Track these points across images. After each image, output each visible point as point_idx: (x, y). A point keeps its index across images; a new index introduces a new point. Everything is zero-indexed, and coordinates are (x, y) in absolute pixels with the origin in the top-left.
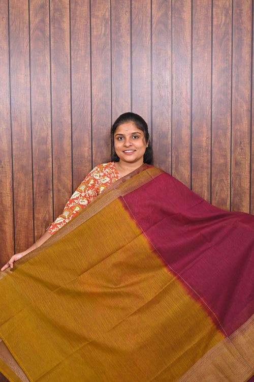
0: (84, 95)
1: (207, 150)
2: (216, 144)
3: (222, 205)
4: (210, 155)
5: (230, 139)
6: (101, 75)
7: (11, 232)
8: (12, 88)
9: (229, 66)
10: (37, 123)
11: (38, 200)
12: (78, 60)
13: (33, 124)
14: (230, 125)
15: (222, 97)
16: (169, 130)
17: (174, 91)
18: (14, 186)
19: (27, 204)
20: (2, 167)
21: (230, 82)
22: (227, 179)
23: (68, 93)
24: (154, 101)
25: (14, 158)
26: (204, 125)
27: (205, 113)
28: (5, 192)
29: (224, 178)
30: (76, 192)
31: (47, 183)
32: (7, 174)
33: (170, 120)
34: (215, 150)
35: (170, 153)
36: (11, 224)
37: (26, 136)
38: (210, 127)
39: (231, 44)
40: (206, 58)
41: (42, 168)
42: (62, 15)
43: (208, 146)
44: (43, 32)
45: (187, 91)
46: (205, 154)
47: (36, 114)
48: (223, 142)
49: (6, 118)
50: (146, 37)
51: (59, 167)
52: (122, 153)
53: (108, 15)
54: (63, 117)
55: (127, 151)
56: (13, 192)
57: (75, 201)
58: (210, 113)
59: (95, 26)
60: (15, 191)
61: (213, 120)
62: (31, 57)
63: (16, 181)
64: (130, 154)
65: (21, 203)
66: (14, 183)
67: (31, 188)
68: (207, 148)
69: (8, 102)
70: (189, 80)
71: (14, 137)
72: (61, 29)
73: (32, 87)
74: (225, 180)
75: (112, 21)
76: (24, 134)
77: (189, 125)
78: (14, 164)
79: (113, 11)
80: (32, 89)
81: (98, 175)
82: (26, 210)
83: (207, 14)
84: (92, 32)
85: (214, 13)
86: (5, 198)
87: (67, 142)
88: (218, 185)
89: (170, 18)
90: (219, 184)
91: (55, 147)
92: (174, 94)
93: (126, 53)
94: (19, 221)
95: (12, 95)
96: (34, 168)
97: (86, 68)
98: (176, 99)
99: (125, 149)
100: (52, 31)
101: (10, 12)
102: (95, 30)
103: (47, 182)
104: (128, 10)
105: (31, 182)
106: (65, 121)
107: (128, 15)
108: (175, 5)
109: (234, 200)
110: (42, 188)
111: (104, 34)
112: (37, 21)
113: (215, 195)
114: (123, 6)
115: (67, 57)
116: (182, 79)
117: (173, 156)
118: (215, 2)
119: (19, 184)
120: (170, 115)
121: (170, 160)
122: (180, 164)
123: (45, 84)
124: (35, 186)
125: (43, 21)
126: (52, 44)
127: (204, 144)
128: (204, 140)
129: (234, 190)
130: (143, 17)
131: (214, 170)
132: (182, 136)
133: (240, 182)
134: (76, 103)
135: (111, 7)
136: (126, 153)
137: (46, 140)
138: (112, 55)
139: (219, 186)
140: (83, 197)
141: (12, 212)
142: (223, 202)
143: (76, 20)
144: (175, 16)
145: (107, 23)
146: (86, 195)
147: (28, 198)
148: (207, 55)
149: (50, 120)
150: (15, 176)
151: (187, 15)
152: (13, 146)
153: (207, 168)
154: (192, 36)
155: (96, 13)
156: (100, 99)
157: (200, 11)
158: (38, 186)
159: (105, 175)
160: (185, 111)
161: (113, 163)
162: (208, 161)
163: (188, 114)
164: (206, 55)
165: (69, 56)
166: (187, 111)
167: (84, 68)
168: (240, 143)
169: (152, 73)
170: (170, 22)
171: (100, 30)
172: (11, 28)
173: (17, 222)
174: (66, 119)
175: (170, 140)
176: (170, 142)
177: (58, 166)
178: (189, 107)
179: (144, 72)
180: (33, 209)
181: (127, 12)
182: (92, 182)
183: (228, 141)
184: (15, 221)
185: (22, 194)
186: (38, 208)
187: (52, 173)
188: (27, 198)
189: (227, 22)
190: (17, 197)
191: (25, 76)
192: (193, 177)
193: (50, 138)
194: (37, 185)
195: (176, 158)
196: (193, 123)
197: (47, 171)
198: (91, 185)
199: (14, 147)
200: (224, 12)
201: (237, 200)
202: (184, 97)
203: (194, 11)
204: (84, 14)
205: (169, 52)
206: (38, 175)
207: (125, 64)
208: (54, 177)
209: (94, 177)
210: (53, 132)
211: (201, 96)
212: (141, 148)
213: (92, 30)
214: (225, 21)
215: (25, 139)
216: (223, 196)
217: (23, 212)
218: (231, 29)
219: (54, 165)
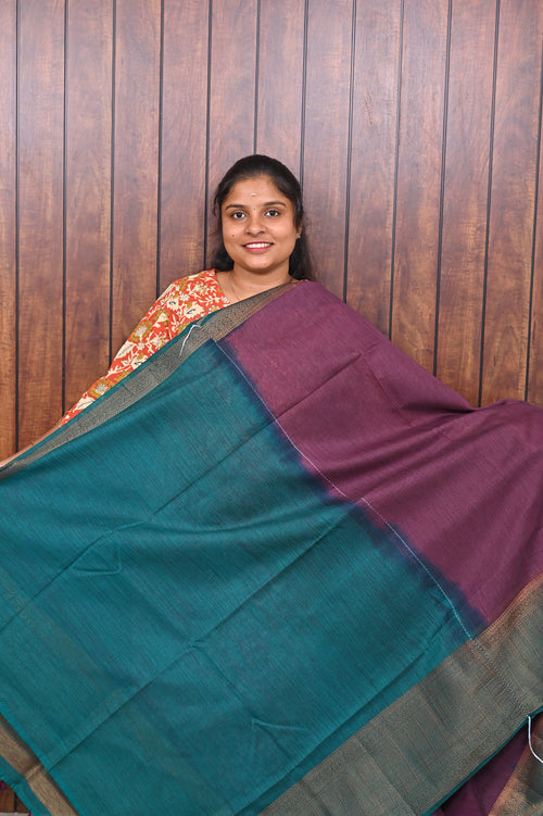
0: (192, 117)
1: (478, 257)
2: (499, 243)
3: (508, 388)
4: (483, 268)
5: (532, 233)
6: (232, 69)
7: (11, 433)
9: (535, 59)
10: (78, 180)
11: (77, 362)
12: (180, 33)
13: (68, 182)
14: (533, 199)
15: (518, 132)
16: (388, 206)
17: (404, 115)
18: (20, 328)
19: (48, 370)
21: (538, 98)
22: (520, 328)
23: (154, 110)
24: (355, 137)
25: (21, 260)
26: (473, 198)
27: (476, 169)
29: (514, 324)
30: (127, 344)
31: (97, 321)
32: (5, 298)
33: (391, 183)
34: (497, 258)
35: (389, 261)
36: (11, 417)
37: (51, 210)
38: (486, 202)
40: (482, 38)
41: (88, 287)
43: (478, 247)
45: (434, 116)
46: (471, 266)
47: (76, 157)
48: (515, 238)
49: (5, 166)
51: (128, 286)
54: (140, 168)
55: (254, 246)
56: (16, 341)
57: (123, 362)
58: (486, 170)
60: (23, 339)
61: (493, 187)
62: (70, 22)
63: (25, 315)
64: (259, 252)
65: (34, 367)
66: (21, 319)
67: (60, 332)
68: (476, 252)
69: (12, 128)
70: (440, 89)
71: (24, 212)
73: (70, 92)
74: (516, 330)
76: (46, 204)
77: (437, 196)
78: (21, 274)
80: (69, 98)
81: (176, 300)
82: (47, 385)
87: (147, 227)
88: (498, 340)
90: (502, 338)
91: (118, 239)
92: (404, 121)
93: (294, 18)
94: (29, 409)
95: (21, 111)
96: (67, 285)
97: (199, 54)
98: (408, 134)
99: (248, 239)
103: (97, 319)
105: (61, 318)
106: (145, 177)
109: (534, 377)
110: (86, 334)
113: (492, 364)
115: (153, 24)
116: (424, 86)
117: (396, 269)
119: (32, 321)
120: (393, 171)
121: (389, 278)
122: (411, 288)
123: (101, 87)
124: (68, 328)
127: (471, 242)
128: (471, 233)
129: (537, 354)
131: (491, 305)
132: (420, 222)
134: (171, 135)
136: (250, 251)
137: (97, 220)
138: (261, 25)
139: (500, 343)
140: (140, 352)
141: (14, 388)
142: (509, 380)
146: (146, 348)
147: (52, 357)
148: (485, 31)
149: (108, 174)
150: (22, 303)
152: (21, 231)
153: (475, 299)
156: (229, 128)
158: (76, 329)
159: (192, 299)
160: (429, 161)
161: (212, 273)
162: (477, 281)
163: (435, 169)
164: (483, 29)
165: (158, 22)
166: (432, 163)
167: (195, 51)
169: (352, 69)
173: (24, 411)
174: (146, 172)
175: (389, 231)
176: (391, 236)
177: (125, 283)
178: (437, 153)
179: (334, 65)
180: (64, 381)
182: (163, 318)
183: (527, 237)
184: (20, 408)
185: (38, 346)
186: (74, 380)
187: (111, 299)
188: (48, 356)
190: (27, 352)
191: (54, 66)
192: (441, 321)
193: (107, 215)
194: (73, 326)
195: (403, 273)
196: (447, 192)
197: (98, 295)
198: (158, 326)
199: (22, 235)
202: (428, 128)
205: (397, 21)
206: (78, 304)
207: (291, 44)
208: (114, 309)
209: (169, 306)
210: (115, 203)
211: (467, 127)
212: (285, 238)
215: (49, 217)
216: (510, 366)
217: (39, 387)
219: (114, 279)
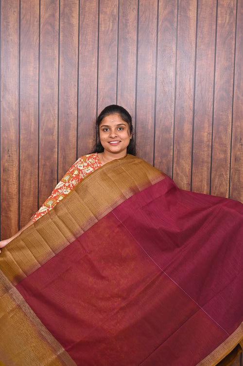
0: (91, 89)
1: (208, 145)
2: (217, 140)
4: (210, 150)
5: (230, 135)
6: (107, 69)
7: (17, 218)
8: (21, 79)
9: (231, 64)
10: (44, 115)
11: (43, 189)
12: (86, 54)
13: (40, 115)
14: (231, 121)
15: (224, 94)
17: (178, 87)
18: (20, 175)
19: (32, 192)
20: (9, 156)
21: (232, 80)
22: (226, 174)
23: (75, 86)
24: (157, 96)
25: (21, 147)
26: (206, 121)
27: (207, 109)
28: (11, 180)
29: (224, 173)
30: (60, 182)
32: (14, 163)
33: (173, 115)
34: (216, 145)
35: (172, 147)
36: (17, 212)
37: (33, 127)
38: (211, 123)
39: (234, 42)
40: (210, 56)
41: (48, 158)
42: (71, 11)
43: (209, 141)
44: (53, 26)
45: (190, 88)
46: (206, 149)
47: (43, 106)
48: (223, 137)
49: (14, 109)
50: (152, 34)
51: (65, 158)
52: (108, 144)
53: (116, 11)
54: (70, 109)
55: (113, 142)
56: (19, 180)
57: (59, 190)
58: (212, 109)
59: (103, 22)
60: (22, 180)
61: (215, 116)
62: (41, 51)
64: (115, 145)
65: (26, 191)
66: (21, 171)
67: (37, 177)
68: (208, 143)
69: (17, 94)
70: (192, 77)
71: (22, 128)
72: (71, 24)
73: (41, 79)
74: (224, 175)
75: (120, 18)
76: (31, 125)
77: (191, 120)
78: (21, 153)
79: (120, 7)
80: (40, 81)
81: (82, 165)
82: (31, 199)
83: (212, 13)
84: (100, 28)
85: (219, 12)
86: (11, 186)
87: (73, 134)
88: (217, 179)
89: (176, 16)
90: (219, 178)
91: (61, 138)
92: (177, 90)
93: (132, 48)
94: (24, 209)
95: (21, 87)
96: (40, 157)
97: (94, 63)
98: (179, 95)
99: (110, 139)
100: (61, 25)
101: (21, 6)
102: (103, 26)
103: (52, 171)
104: (136, 7)
105: (37, 171)
106: (71, 113)
107: (135, 12)
108: (181, 3)
109: (232, 194)
110: (47, 178)
111: (112, 30)
112: (47, 15)
113: (215, 189)
114: (130, 2)
115: (75, 51)
116: (186, 75)
117: (175, 150)
118: (221, 2)
119: (25, 172)
120: (173, 110)
121: (172, 154)
122: (181, 158)
123: (53, 77)
124: (40, 175)
125: (53, 15)
126: (61, 38)
127: (205, 139)
128: (205, 135)
129: (233, 185)
130: (150, 14)
131: (214, 165)
132: (184, 131)
133: (240, 177)
134: (82, 96)
135: (119, 4)
136: (111, 144)
137: (52, 131)
138: (119, 51)
140: (67, 187)
141: (18, 200)
143: (85, 15)
144: (180, 15)
145: (115, 19)
146: (69, 185)
147: (34, 187)
148: (211, 53)
149: (57, 112)
150: (22, 165)
151: (192, 14)
153: (208, 163)
154: (197, 35)
155: (104, 10)
156: (106, 93)
157: (206, 10)
158: (43, 175)
159: (88, 165)
160: (188, 106)
161: (96, 154)
162: (208, 155)
163: (190, 109)
164: (210, 52)
165: (77, 50)
166: (190, 107)
167: (92, 62)
168: (239, 139)
169: (156, 69)
170: (176, 20)
171: (108, 26)
172: (22, 22)
173: (22, 209)
174: (72, 111)
175: (172, 135)
176: (173, 137)
177: (63, 156)
178: (191, 103)
179: (149, 67)
180: (38, 197)
181: (134, 9)
182: (76, 172)
183: (228, 137)
184: (21, 208)
185: (28, 183)
186: (43, 197)
187: (58, 163)
188: (32, 187)
189: (231, 21)
190: (23, 185)
191: (34, 68)
192: (194, 171)
193: (56, 129)
194: (42, 174)
195: (178, 152)
196: (195, 118)
197: (52, 161)
198: (74, 176)
199: (21, 137)
200: (228, 12)
201: (235, 194)
202: (188, 92)
203: (199, 10)
204: (93, 10)
205: (174, 49)
206: (44, 165)
207: (131, 59)
208: (59, 167)
209: (79, 168)
210: (59, 124)
211: (203, 92)
212: (126, 139)
213: (100, 26)
214: (229, 20)
215: (32, 130)
216: (222, 190)
217: (28, 200)
218: (235, 28)
219: (59, 155)
